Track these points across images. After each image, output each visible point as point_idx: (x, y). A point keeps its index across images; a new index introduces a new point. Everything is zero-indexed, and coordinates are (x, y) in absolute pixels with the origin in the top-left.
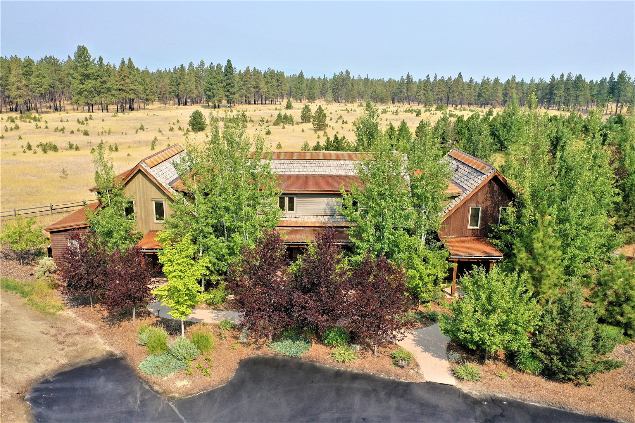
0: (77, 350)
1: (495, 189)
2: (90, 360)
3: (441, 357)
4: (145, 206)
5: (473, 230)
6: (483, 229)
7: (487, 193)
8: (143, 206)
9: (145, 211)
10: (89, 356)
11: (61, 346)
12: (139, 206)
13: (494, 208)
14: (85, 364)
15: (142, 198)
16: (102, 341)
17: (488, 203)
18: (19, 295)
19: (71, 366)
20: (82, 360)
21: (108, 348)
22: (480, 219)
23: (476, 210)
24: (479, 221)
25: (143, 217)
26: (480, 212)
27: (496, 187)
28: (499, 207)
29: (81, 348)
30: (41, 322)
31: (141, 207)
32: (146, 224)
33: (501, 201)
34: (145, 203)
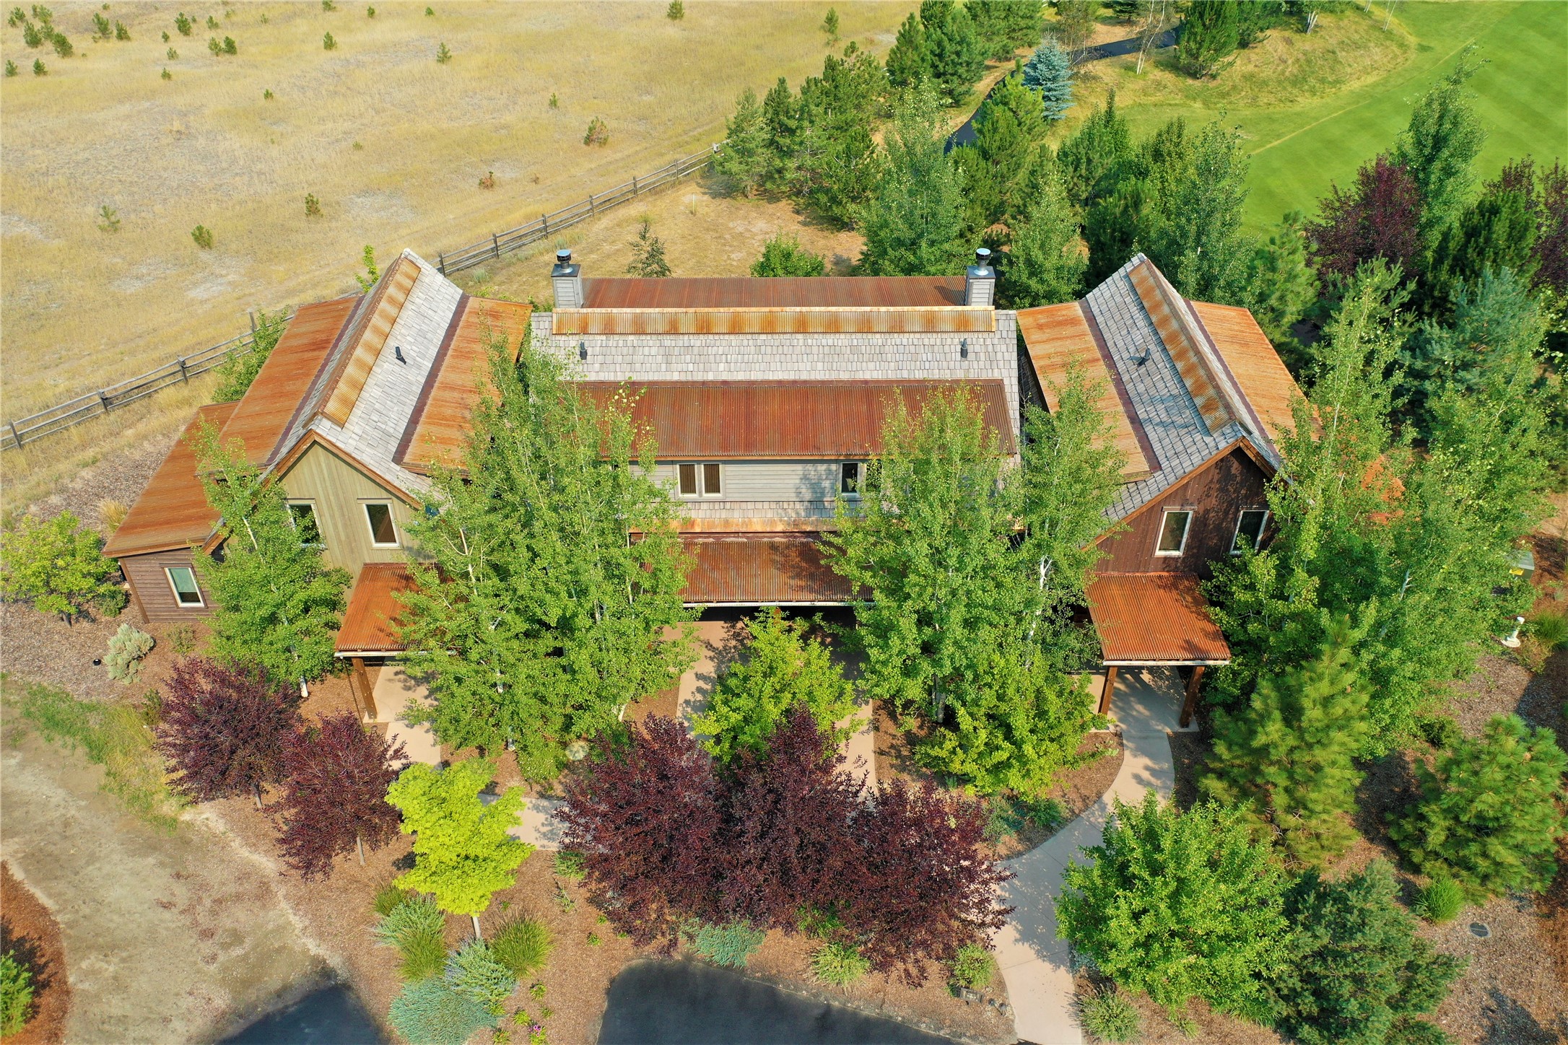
0: (245, 958)
1: (1233, 471)
2: (279, 994)
3: (1055, 960)
4: (343, 515)
5: (1166, 559)
6: (1192, 556)
7: (1211, 481)
8: (337, 514)
9: (345, 525)
10: (275, 979)
11: (207, 947)
12: (327, 515)
13: (1226, 513)
14: (270, 1009)
15: (332, 498)
16: (297, 922)
17: (1213, 502)
18: (81, 750)
19: (241, 1016)
20: (262, 995)
21: (314, 947)
22: (1185, 536)
23: (1180, 519)
24: (1184, 540)
25: (343, 538)
26: (1189, 520)
27: (1235, 467)
28: (1238, 511)
29: (254, 949)
30: (151, 860)
31: (332, 517)
32: (352, 551)
33: (1246, 496)
34: (341, 508)
